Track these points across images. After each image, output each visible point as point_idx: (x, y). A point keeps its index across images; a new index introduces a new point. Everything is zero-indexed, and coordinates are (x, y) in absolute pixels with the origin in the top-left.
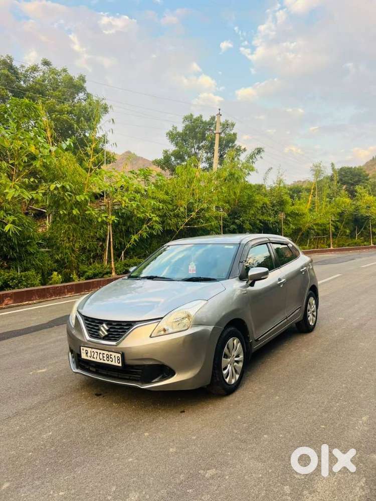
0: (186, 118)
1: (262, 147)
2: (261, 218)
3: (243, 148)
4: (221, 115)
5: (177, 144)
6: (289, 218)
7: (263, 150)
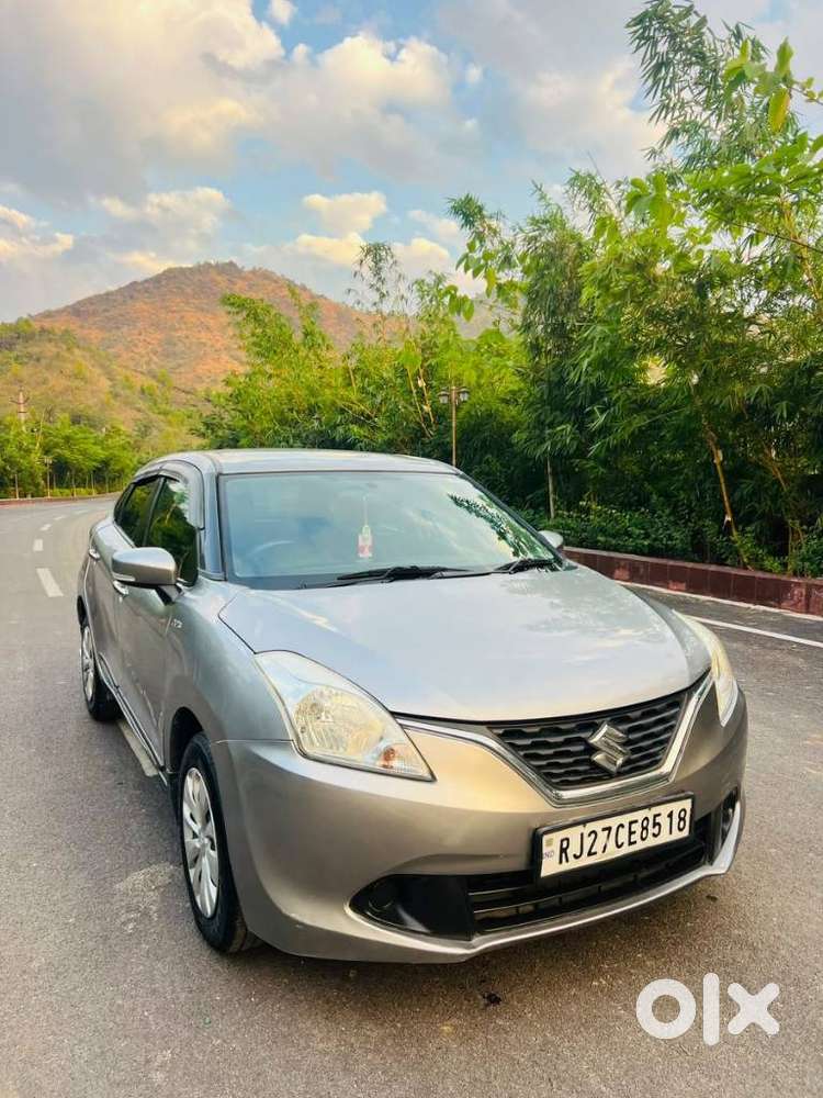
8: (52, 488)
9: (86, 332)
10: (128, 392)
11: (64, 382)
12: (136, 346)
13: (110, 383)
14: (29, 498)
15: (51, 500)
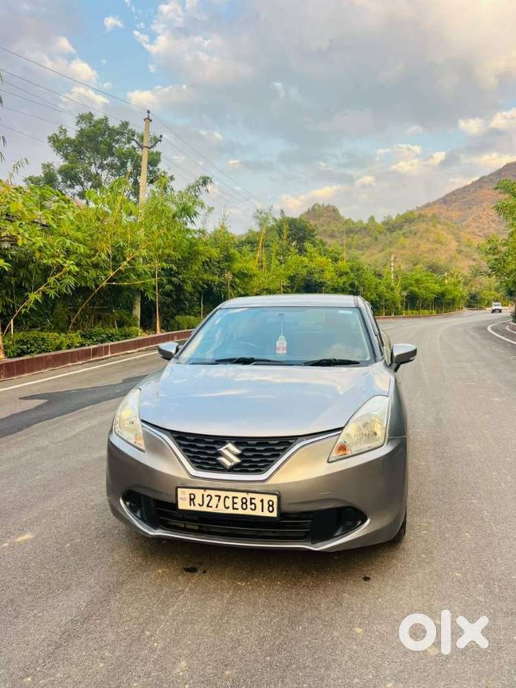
0: (82, 118)
1: (210, 176)
2: (205, 276)
3: (169, 174)
4: (151, 121)
5: (66, 157)
6: (237, 280)
7: (211, 181)
8: (406, 309)
9: (450, 213)
10: (468, 249)
11: (429, 246)
12: (481, 218)
13: (457, 244)
14: (393, 315)
15: (404, 317)
